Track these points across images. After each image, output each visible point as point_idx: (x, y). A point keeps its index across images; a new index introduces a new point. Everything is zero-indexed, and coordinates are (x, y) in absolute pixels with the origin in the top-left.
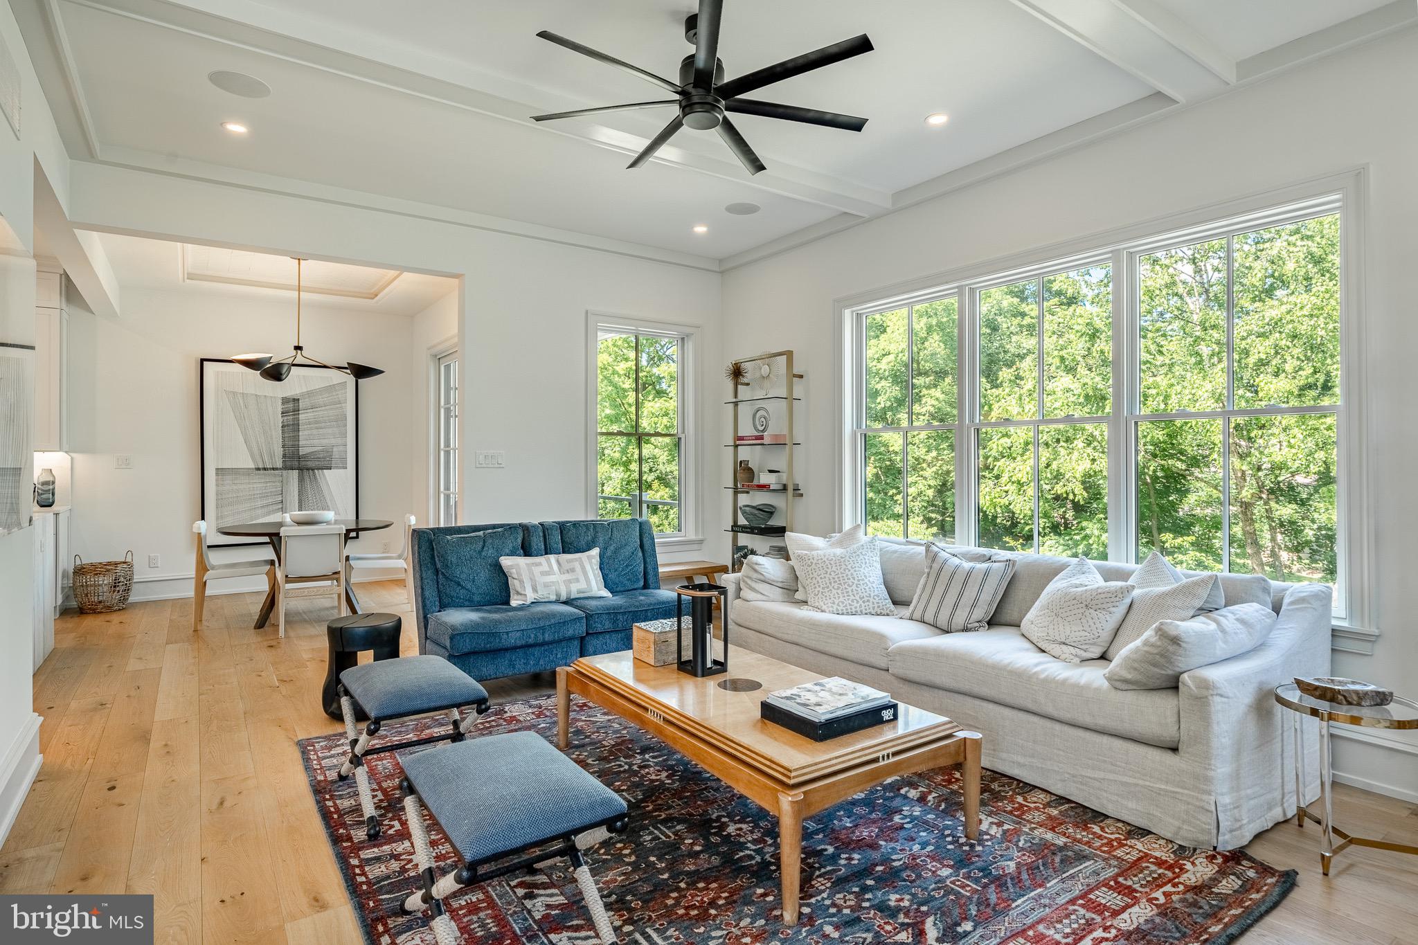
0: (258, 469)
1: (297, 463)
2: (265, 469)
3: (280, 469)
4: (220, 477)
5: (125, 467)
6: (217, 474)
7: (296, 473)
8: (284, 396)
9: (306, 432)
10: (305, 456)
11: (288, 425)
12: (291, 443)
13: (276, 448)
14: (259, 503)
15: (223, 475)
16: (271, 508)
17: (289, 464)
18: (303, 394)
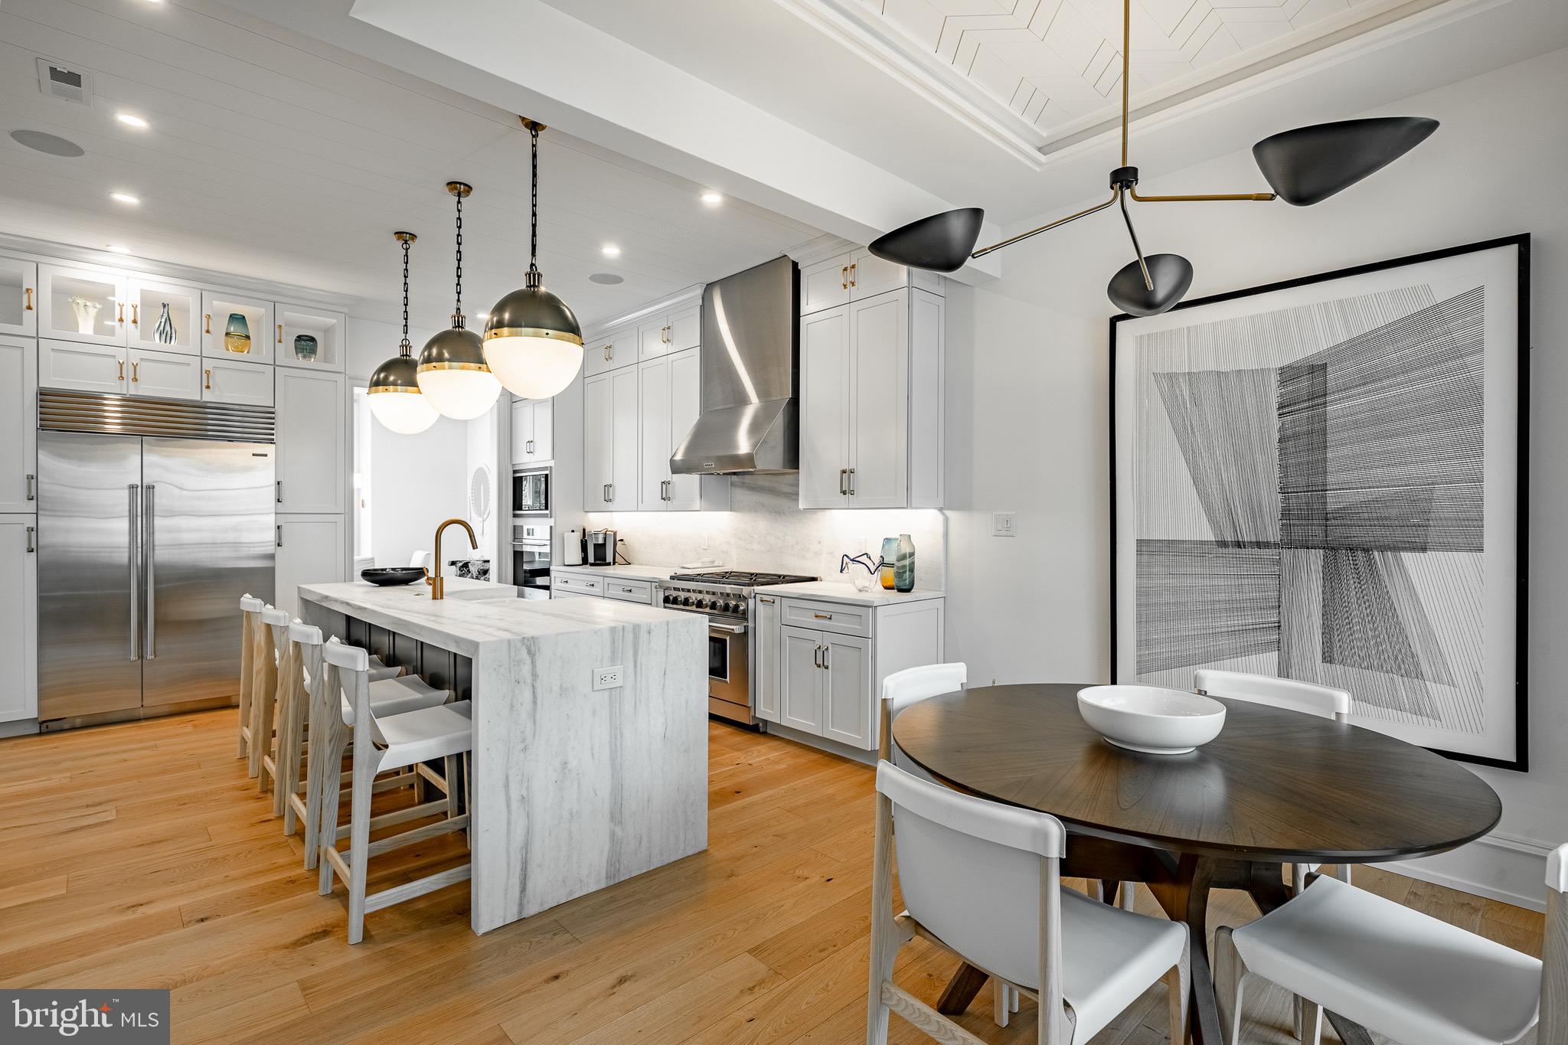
0: (1223, 544)
1: (1319, 532)
2: (1239, 545)
3: (1276, 545)
4: (1145, 558)
5: (1005, 533)
6: (1139, 552)
7: (1316, 557)
8: (1286, 363)
9: (1345, 451)
10: (1343, 514)
11: (1296, 436)
12: (1302, 481)
13: (1264, 494)
14: (1224, 623)
15: (1151, 553)
16: (1252, 638)
17: (1298, 533)
18: (1339, 352)
